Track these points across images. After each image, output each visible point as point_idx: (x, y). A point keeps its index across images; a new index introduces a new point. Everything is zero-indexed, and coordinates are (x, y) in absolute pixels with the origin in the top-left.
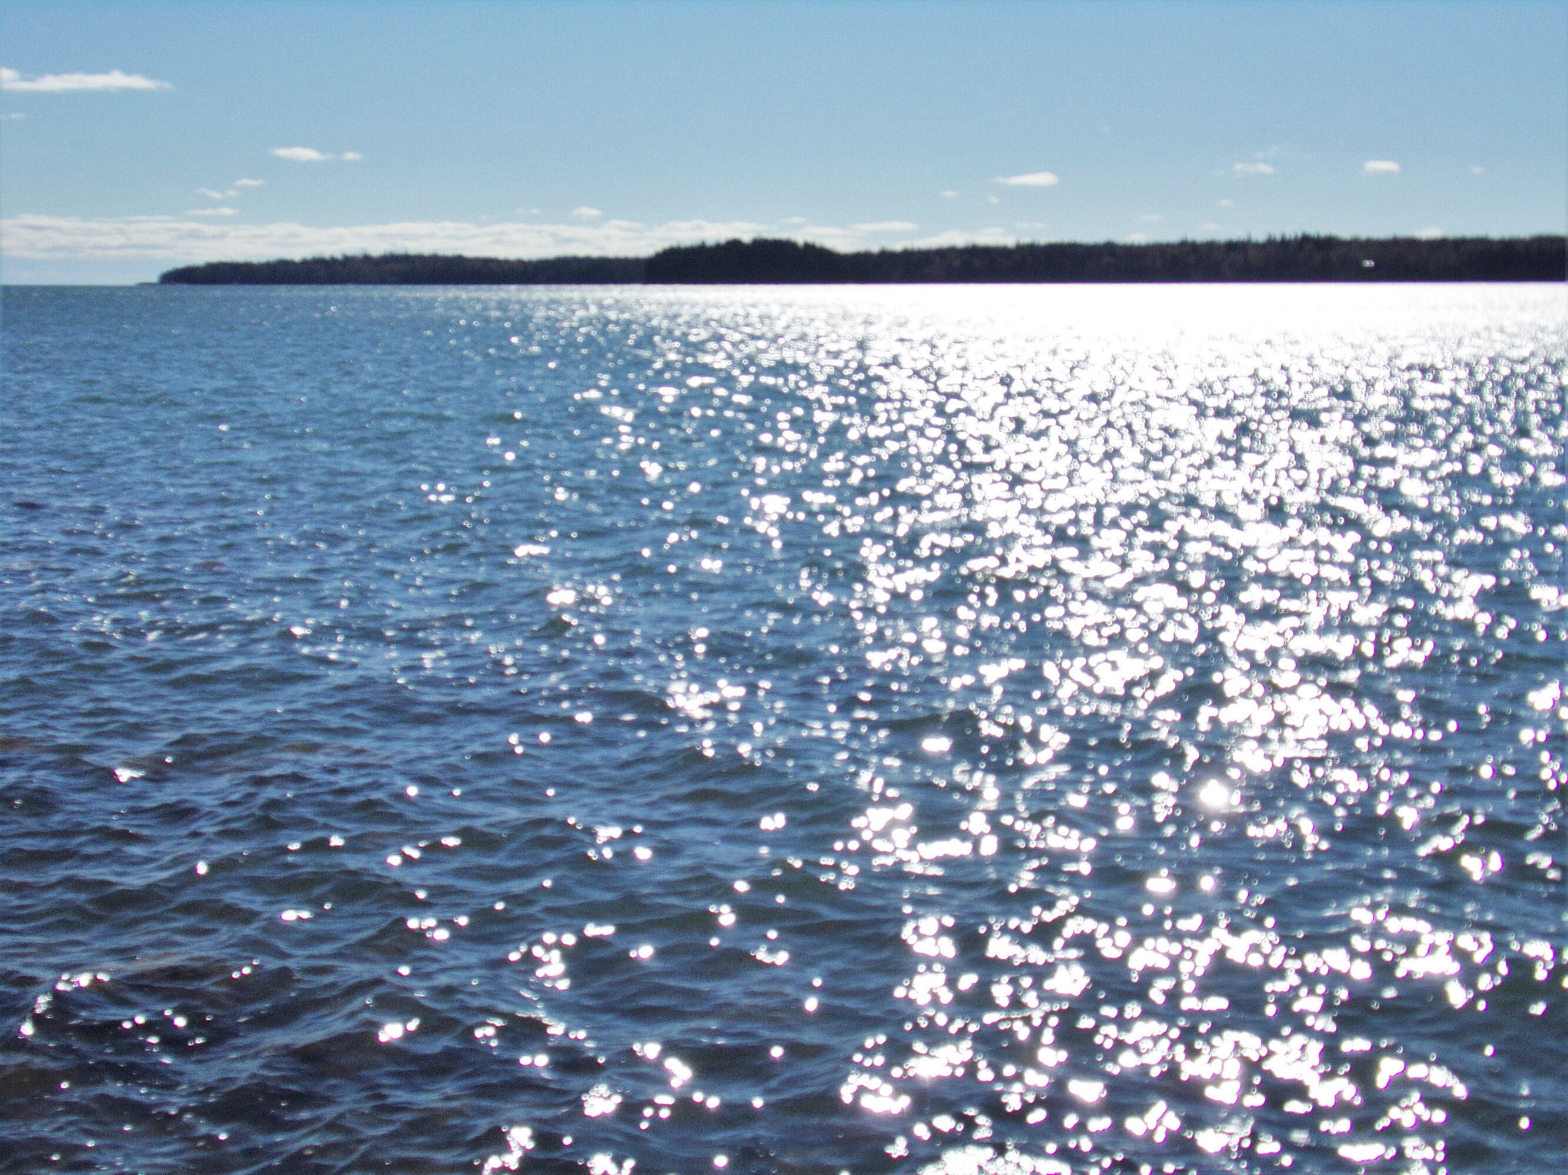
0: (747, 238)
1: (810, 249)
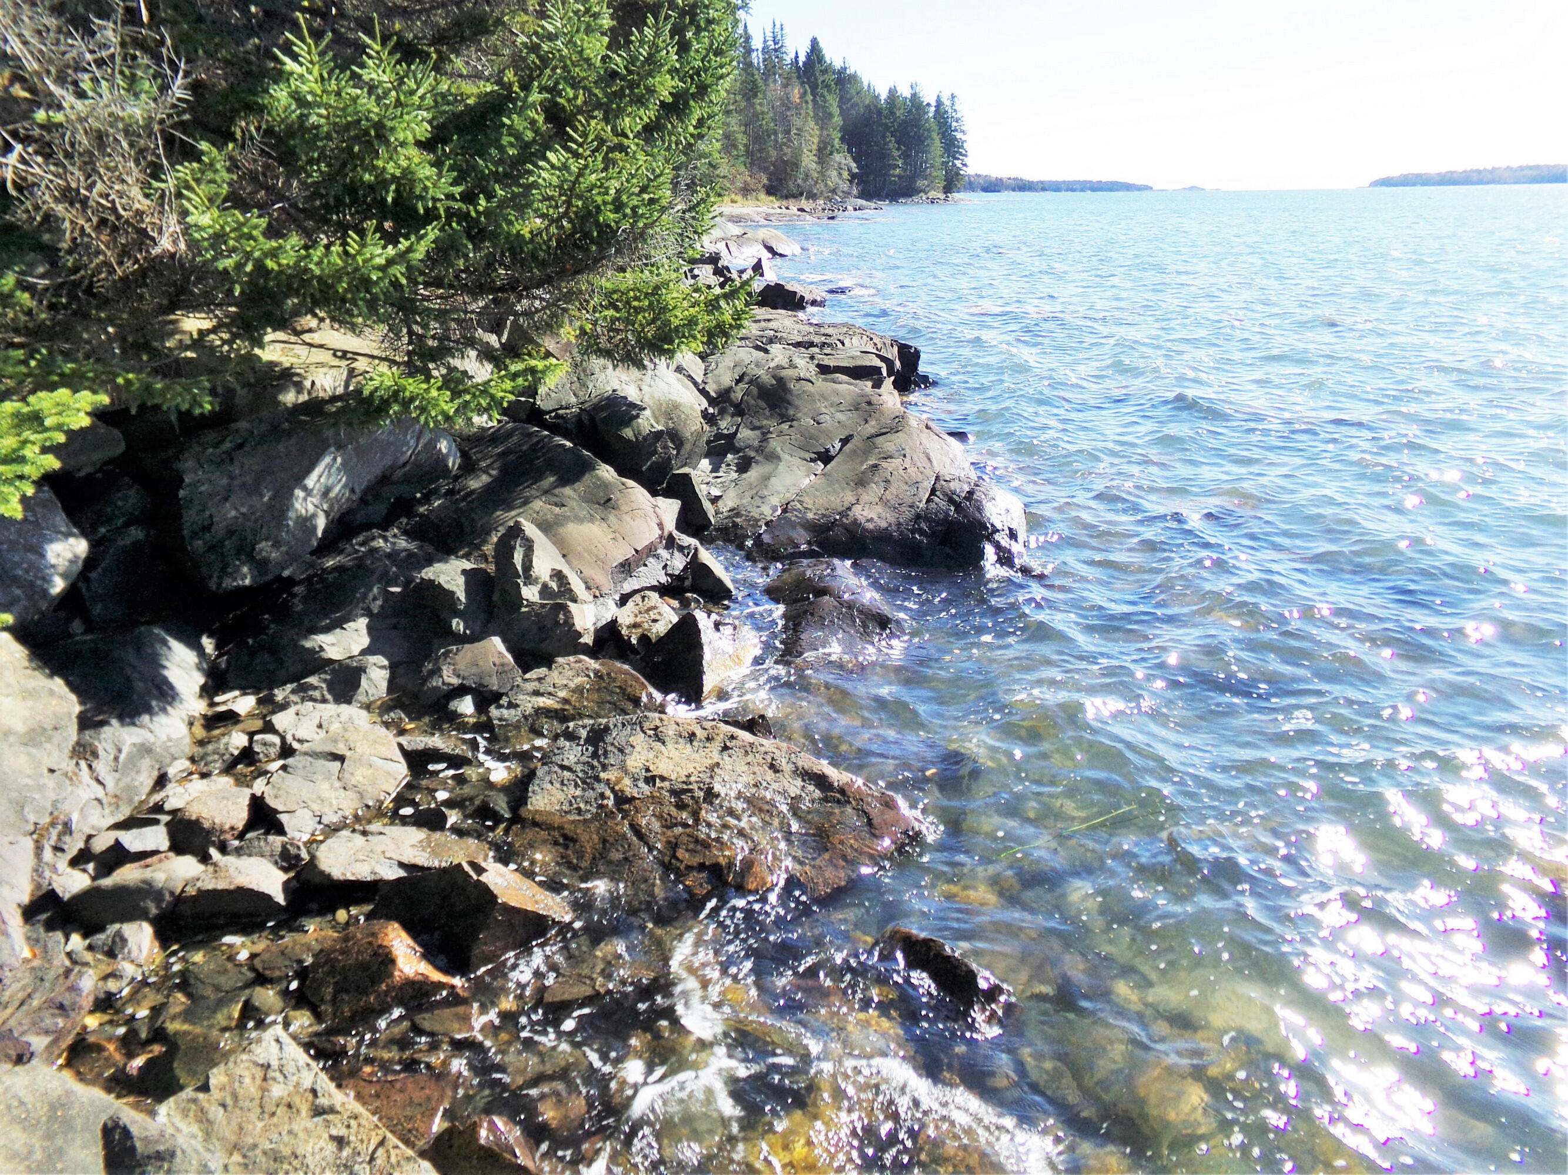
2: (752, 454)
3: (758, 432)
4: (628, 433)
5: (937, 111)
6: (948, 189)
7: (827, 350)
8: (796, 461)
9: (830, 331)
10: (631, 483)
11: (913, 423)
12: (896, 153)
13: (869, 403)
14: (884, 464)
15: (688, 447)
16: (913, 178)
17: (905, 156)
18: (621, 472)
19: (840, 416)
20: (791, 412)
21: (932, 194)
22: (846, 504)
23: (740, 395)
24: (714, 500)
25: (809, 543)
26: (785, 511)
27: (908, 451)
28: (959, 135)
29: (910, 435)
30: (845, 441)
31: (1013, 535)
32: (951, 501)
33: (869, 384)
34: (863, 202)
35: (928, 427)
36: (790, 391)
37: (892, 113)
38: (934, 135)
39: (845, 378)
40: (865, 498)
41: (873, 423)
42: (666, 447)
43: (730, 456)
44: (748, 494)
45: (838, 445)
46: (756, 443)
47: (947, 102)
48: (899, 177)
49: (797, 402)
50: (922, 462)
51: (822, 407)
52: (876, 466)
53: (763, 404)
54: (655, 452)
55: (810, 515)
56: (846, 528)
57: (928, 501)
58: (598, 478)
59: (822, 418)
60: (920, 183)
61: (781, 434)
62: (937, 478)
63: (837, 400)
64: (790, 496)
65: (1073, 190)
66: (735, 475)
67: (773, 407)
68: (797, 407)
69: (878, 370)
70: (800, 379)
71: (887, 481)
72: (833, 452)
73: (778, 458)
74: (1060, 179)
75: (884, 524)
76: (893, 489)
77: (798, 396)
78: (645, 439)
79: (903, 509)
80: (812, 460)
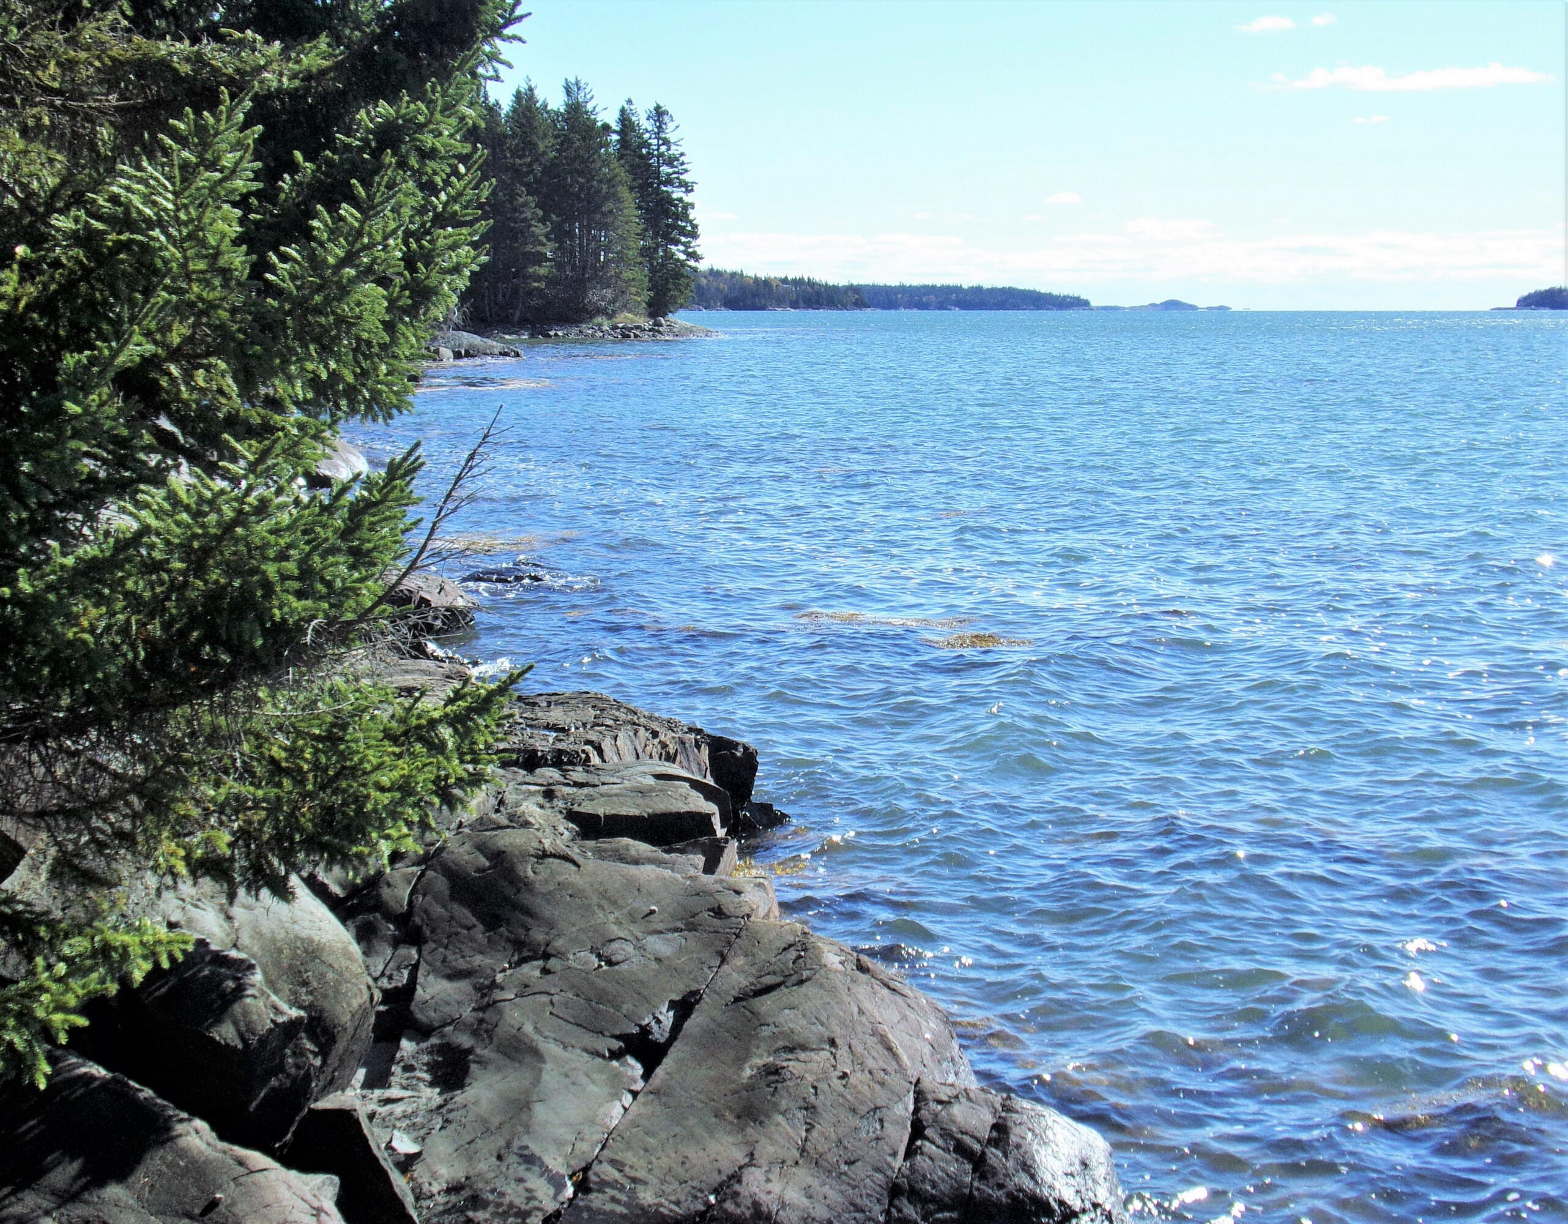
2: (465, 1040)
3: (464, 985)
4: (226, 1033)
5: (624, 143)
6: (658, 308)
7: (578, 774)
8: (580, 1060)
9: (556, 715)
10: (257, 1158)
11: (832, 959)
12: (539, 230)
13: (718, 912)
14: (793, 1066)
15: (340, 1046)
16: (580, 284)
17: (560, 234)
18: (226, 1131)
19: (658, 945)
20: (538, 935)
21: (624, 318)
22: (728, 1169)
23: (404, 893)
24: (406, 1163)
26: (582, 1187)
27: (838, 1032)
28: (677, 194)
29: (833, 991)
30: (684, 1008)
32: (961, 1149)
33: (700, 860)
34: (476, 340)
35: (862, 968)
36: (528, 885)
37: (528, 145)
38: (624, 192)
39: (641, 848)
40: (767, 1150)
41: (740, 961)
42: (299, 1053)
43: (407, 1046)
44: (488, 1146)
45: (668, 1018)
46: (467, 1013)
47: (646, 124)
48: (551, 281)
49: (547, 911)
50: (876, 1059)
51: (610, 922)
52: (773, 1072)
53: (465, 914)
54: (281, 1068)
55: (647, 1197)
57: (910, 1153)
58: (183, 1153)
59: (618, 950)
60: (596, 296)
61: (525, 989)
62: (920, 1097)
63: (642, 906)
64: (589, 1149)
65: (922, 306)
66: (431, 1095)
67: (492, 922)
68: (551, 925)
69: (704, 820)
70: (543, 855)
71: (810, 1108)
72: (660, 1034)
73: (536, 1054)
74: (893, 281)
75: (821, 1213)
76: (825, 1128)
77: (548, 896)
78: (263, 1041)
79: (860, 1171)
80: (615, 1055)
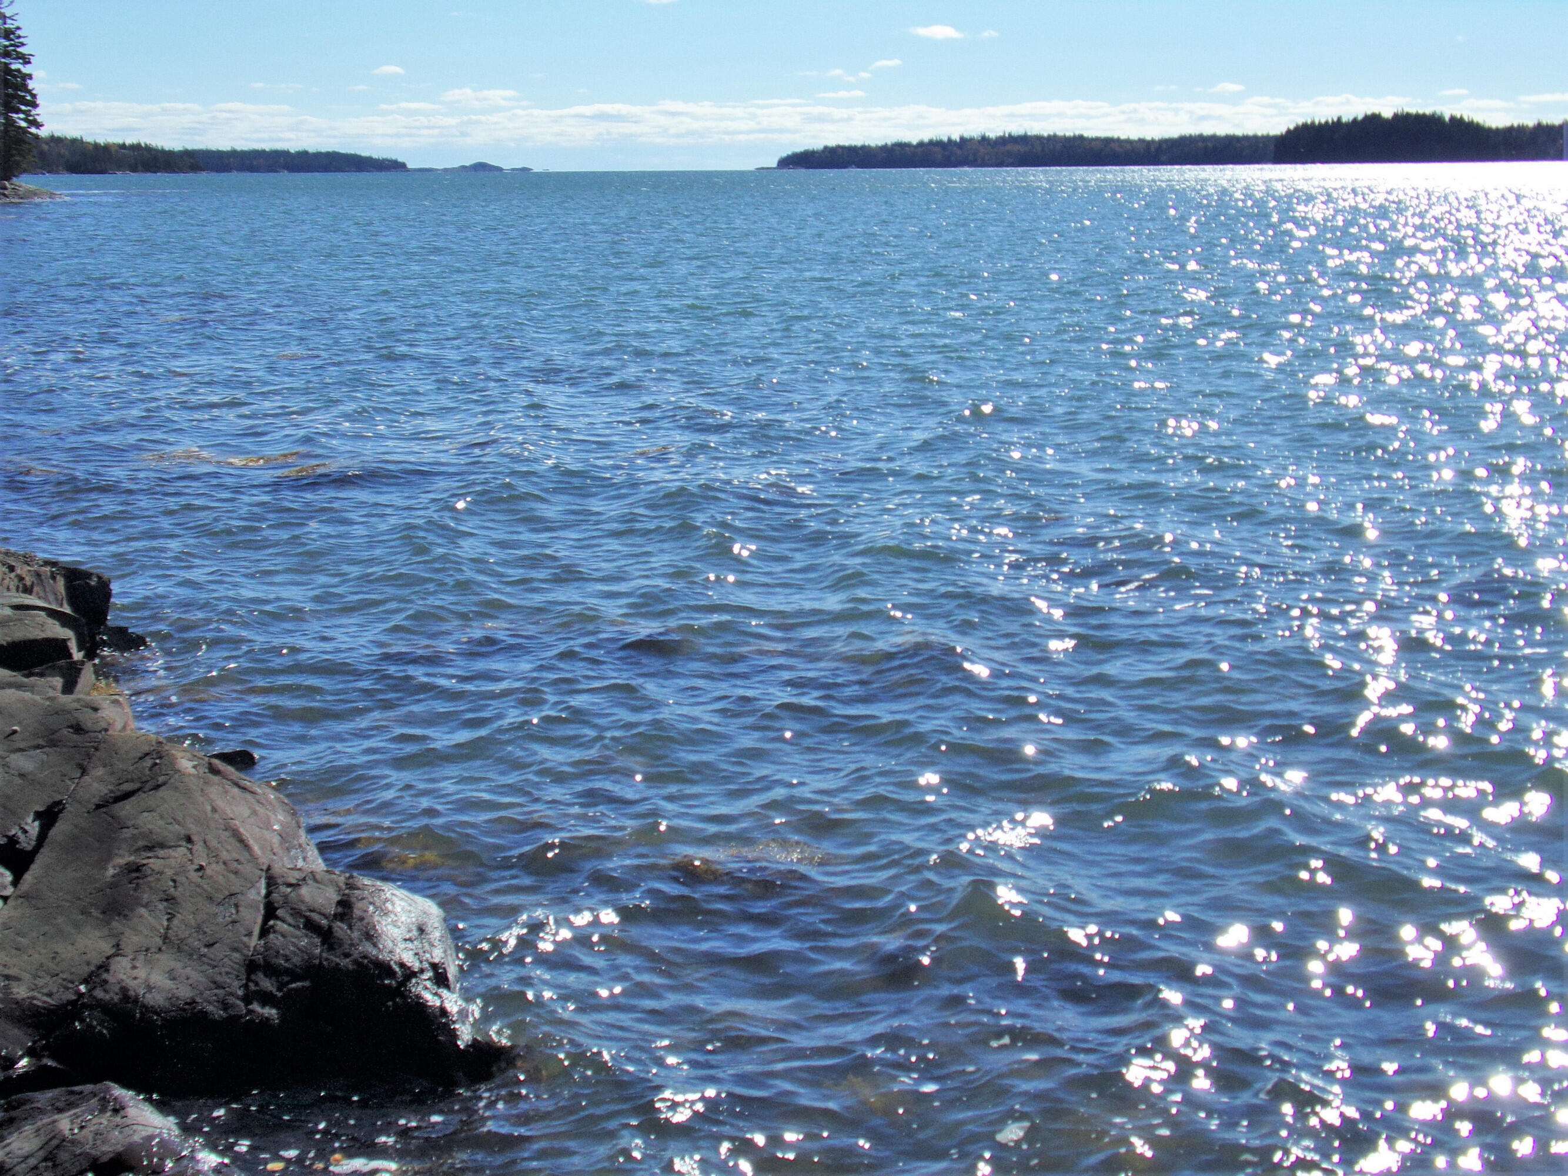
0: (1387, 113)
1: (1457, 123)
11: (185, 765)
13: (77, 728)
14: (154, 864)
19: (21, 762)
22: (97, 960)
25: (30, 1052)
27: (193, 829)
28: (15, 65)
29: (187, 793)
30: (48, 817)
31: (441, 979)
32: (311, 926)
33: (58, 682)
35: (213, 771)
40: (132, 940)
41: (99, 772)
45: (34, 828)
50: (230, 851)
52: (134, 870)
55: (21, 992)
56: (105, 1008)
57: (264, 932)
62: (271, 882)
63: (5, 727)
69: (61, 645)
71: (169, 899)
72: (26, 843)
75: (185, 993)
76: (186, 916)
79: (218, 952)
